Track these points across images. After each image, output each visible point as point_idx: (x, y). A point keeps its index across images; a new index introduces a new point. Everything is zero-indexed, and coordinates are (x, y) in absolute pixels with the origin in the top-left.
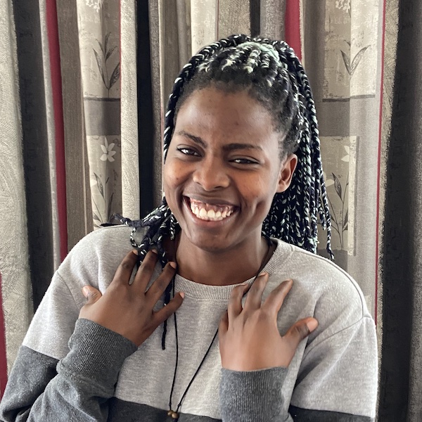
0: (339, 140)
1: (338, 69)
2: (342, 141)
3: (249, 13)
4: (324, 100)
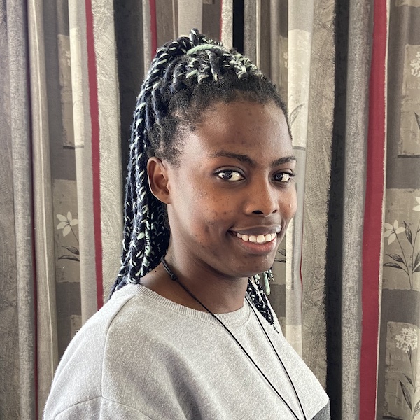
0: (411, 192)
1: (412, 128)
2: (413, 193)
4: (399, 156)
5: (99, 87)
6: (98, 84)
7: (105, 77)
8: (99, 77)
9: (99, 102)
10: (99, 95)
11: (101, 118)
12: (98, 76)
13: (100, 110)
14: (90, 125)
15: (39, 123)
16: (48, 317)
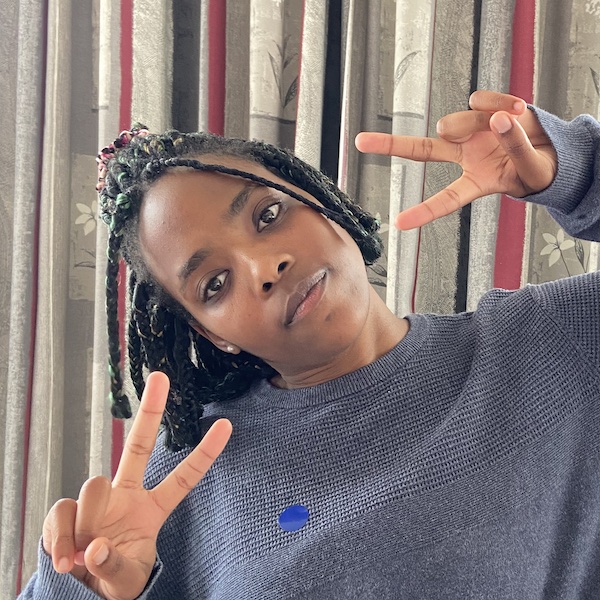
1: (586, 92)
3: (472, 16)
5: (135, 26)
6: (134, 22)
7: (145, 13)
8: (137, 14)
9: (134, 47)
10: (134, 37)
11: (135, 68)
12: (135, 11)
13: (134, 58)
14: (119, 78)
15: (53, 75)
16: (48, 347)
